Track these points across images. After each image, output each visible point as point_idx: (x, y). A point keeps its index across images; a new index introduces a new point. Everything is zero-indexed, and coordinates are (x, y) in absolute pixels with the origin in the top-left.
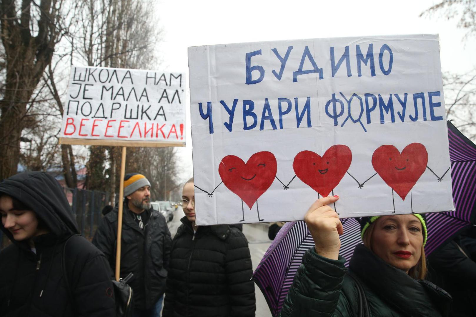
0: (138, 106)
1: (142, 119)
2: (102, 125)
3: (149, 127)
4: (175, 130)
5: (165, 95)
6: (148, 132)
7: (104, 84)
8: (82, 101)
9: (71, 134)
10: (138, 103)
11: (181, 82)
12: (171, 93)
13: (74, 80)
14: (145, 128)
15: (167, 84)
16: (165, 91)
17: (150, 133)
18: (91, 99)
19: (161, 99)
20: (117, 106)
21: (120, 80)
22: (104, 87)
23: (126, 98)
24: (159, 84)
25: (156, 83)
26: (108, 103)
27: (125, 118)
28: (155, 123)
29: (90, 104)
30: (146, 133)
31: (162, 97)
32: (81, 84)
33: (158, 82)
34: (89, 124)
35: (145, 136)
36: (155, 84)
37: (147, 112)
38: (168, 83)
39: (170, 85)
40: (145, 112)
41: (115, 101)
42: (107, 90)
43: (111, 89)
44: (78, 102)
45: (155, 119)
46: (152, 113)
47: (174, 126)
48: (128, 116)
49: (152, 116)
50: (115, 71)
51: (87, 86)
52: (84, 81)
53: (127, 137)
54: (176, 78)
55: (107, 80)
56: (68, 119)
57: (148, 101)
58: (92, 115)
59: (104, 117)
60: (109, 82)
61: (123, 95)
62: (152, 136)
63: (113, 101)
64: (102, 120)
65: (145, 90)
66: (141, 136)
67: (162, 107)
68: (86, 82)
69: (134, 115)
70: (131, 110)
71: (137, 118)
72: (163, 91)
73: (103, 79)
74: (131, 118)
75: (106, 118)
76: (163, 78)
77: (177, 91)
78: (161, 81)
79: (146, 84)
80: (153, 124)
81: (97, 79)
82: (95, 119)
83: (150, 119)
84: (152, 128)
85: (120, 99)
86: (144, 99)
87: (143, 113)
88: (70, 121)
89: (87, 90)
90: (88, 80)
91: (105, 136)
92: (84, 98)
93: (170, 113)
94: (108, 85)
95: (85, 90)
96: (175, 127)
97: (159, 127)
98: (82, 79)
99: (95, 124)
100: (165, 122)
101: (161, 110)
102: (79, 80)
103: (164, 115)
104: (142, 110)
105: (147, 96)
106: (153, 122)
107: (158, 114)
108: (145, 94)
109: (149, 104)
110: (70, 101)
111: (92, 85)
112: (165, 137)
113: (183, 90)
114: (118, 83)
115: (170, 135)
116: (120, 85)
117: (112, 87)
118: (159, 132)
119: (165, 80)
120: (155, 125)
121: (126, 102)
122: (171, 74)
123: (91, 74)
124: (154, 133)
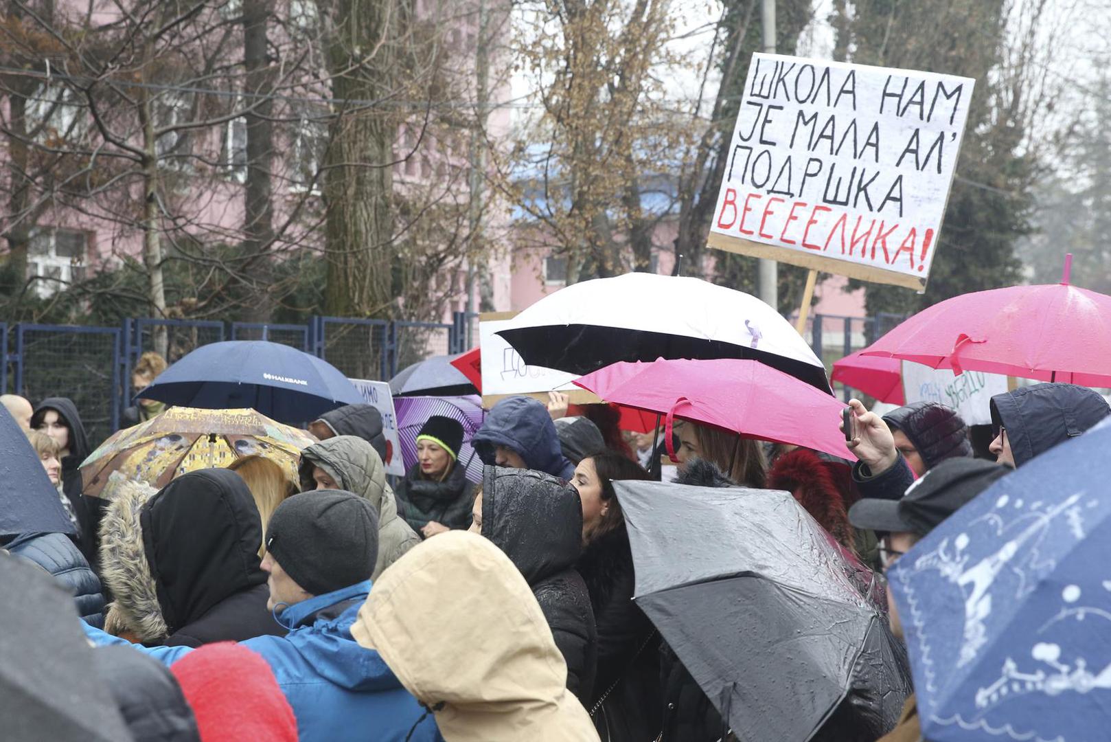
0: (855, 169)
1: (855, 205)
2: (782, 209)
3: (863, 228)
4: (913, 243)
5: (913, 146)
6: (857, 241)
7: (802, 107)
8: (758, 148)
9: (728, 227)
10: (857, 163)
11: (955, 109)
12: (927, 139)
13: (752, 95)
14: (855, 231)
15: (923, 117)
16: (916, 133)
17: (860, 245)
18: (774, 144)
19: (903, 156)
20: (814, 167)
21: (833, 98)
22: (801, 113)
23: (836, 147)
24: (906, 113)
25: (901, 112)
26: (801, 155)
27: (825, 200)
28: (879, 217)
29: (770, 158)
30: (853, 244)
31: (907, 150)
32: (761, 105)
33: (905, 109)
34: (758, 206)
35: (851, 253)
36: (897, 114)
37: (869, 189)
38: (927, 113)
39: (929, 119)
40: (865, 189)
41: (815, 155)
42: (806, 123)
43: (812, 122)
44: (751, 149)
45: (879, 210)
46: (877, 192)
47: (913, 232)
48: (831, 194)
49: (876, 203)
50: (827, 72)
51: (770, 111)
52: (767, 97)
53: (818, 248)
54: (948, 96)
55: (809, 96)
56: (729, 190)
57: (877, 160)
58: (769, 186)
59: (788, 193)
60: (812, 102)
61: (831, 138)
62: (863, 252)
63: (810, 154)
64: (783, 201)
65: (876, 128)
66: (843, 252)
67: (900, 179)
68: (771, 101)
69: (841, 198)
70: (840, 180)
71: (846, 204)
72: (913, 132)
73: (803, 92)
74: (835, 202)
75: (792, 195)
76: (917, 98)
77: (942, 137)
78: (911, 107)
79: (881, 111)
80: (874, 222)
81: (791, 95)
82: (772, 195)
83: (871, 209)
84: (869, 233)
85: (823, 149)
86: (870, 151)
87: (859, 189)
88: (731, 197)
89: (770, 121)
90: (775, 96)
91: (782, 240)
92: (762, 142)
93: (913, 196)
94: (809, 110)
95: (766, 121)
96: (915, 236)
97: (884, 231)
98: (765, 93)
99: (769, 209)
100: (897, 220)
101: (898, 187)
102: (759, 95)
103: (900, 200)
104: (861, 181)
105: (876, 145)
106: (875, 215)
107: (888, 197)
108: (873, 140)
109: (877, 167)
110: (738, 146)
111: (781, 108)
112: (887, 260)
113: (954, 135)
114: (828, 105)
115: (899, 257)
116: (831, 111)
117: (815, 116)
118: (879, 245)
119: (921, 103)
120: (878, 225)
121: (833, 158)
122: (940, 85)
123: (783, 79)
124: (869, 246)
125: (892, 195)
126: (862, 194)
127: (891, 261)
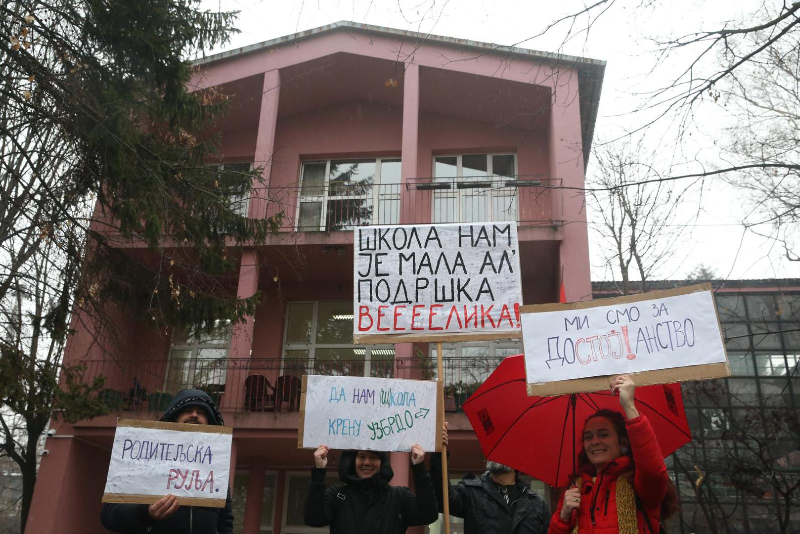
0: (452, 280)
1: (459, 300)
2: (406, 313)
3: (470, 312)
4: (508, 313)
5: (488, 261)
6: (469, 319)
7: (401, 251)
8: (375, 280)
9: (367, 329)
10: (452, 276)
11: (509, 238)
12: (496, 255)
13: (361, 250)
14: (466, 314)
15: (490, 245)
16: (488, 254)
17: (472, 321)
18: (387, 275)
19: (483, 268)
20: (422, 283)
21: (423, 243)
22: (401, 255)
23: (434, 269)
24: (478, 244)
25: (474, 244)
26: (410, 279)
27: (436, 300)
28: (478, 304)
29: (387, 284)
30: (467, 321)
31: (485, 264)
32: (370, 255)
33: (477, 242)
34: (389, 312)
35: (466, 327)
36: (472, 246)
37: (466, 289)
38: (492, 242)
39: (495, 245)
40: (463, 289)
41: (420, 276)
42: (407, 260)
43: (412, 258)
44: (371, 281)
45: (477, 300)
46: (472, 290)
47: (505, 307)
48: (440, 297)
49: (473, 294)
50: (414, 230)
51: (379, 257)
52: (375, 249)
53: (442, 329)
54: (503, 232)
55: (405, 245)
56: (361, 307)
57: (466, 273)
58: (391, 299)
59: (407, 301)
60: (408, 247)
61: (429, 265)
62: (476, 324)
63: (416, 276)
64: (405, 307)
65: (459, 255)
66: (461, 327)
67: (485, 280)
68: (378, 251)
69: (448, 296)
70: (444, 287)
71: (452, 300)
72: (485, 254)
73: (400, 244)
74: (444, 300)
75: (410, 302)
76: (483, 235)
77: (505, 254)
78: (481, 241)
79: (460, 246)
80: (476, 307)
81: (392, 246)
82: (395, 305)
83: (471, 300)
84: (475, 313)
85: (425, 272)
86: (459, 269)
87: (459, 291)
88: (364, 311)
89: (381, 263)
90: (380, 249)
91: (413, 329)
92: (377, 275)
93: (498, 288)
94: (407, 252)
95: (377, 263)
96: (507, 309)
97: (485, 310)
98: (372, 246)
99: (397, 312)
100: (491, 302)
101: (485, 284)
102: (368, 249)
103: (490, 291)
104: (459, 286)
105: (462, 265)
106: (475, 303)
107: (481, 291)
108: (459, 262)
109: (467, 277)
110: (359, 281)
111: (386, 254)
112: (494, 326)
113: (514, 251)
114: (421, 247)
115: (502, 322)
116: (424, 251)
117: (413, 254)
118: (486, 318)
119: (486, 238)
120: (479, 308)
121: (434, 277)
122: (494, 227)
123: (383, 238)
124: (479, 320)
125: (483, 290)
126: (462, 293)
127: (496, 326)
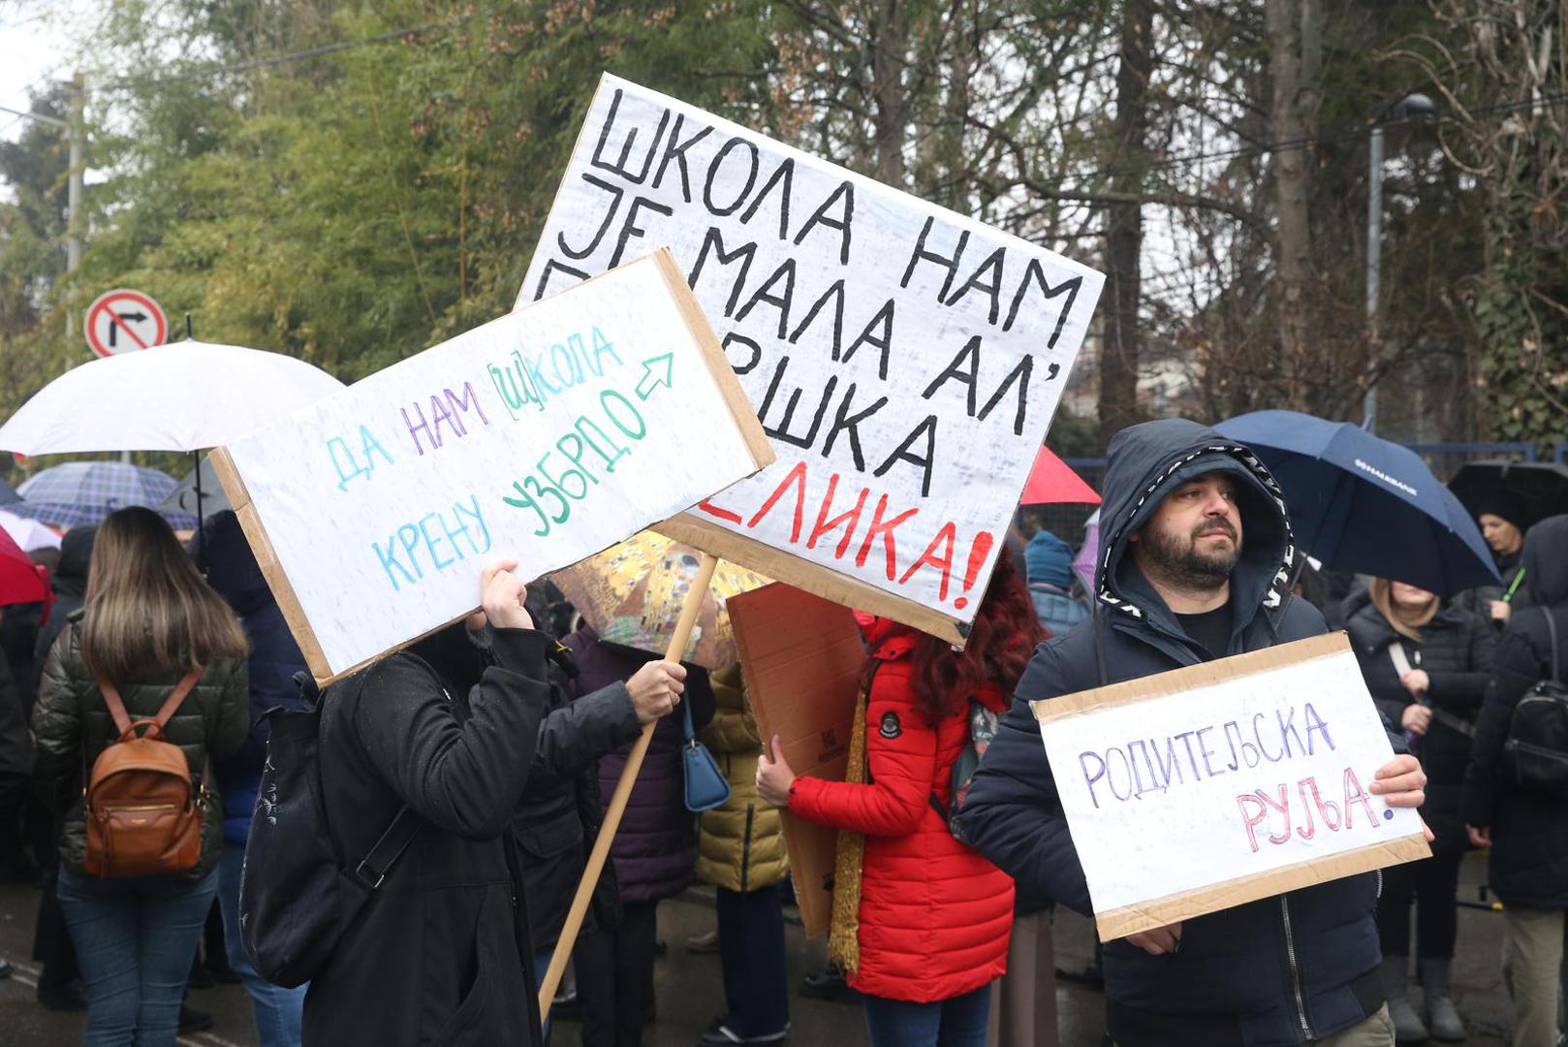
0: (834, 381)
1: (826, 452)
3: (843, 502)
4: (949, 551)
5: (965, 367)
6: (831, 525)
7: (718, 222)
10: (836, 368)
11: (1062, 321)
12: (995, 364)
13: (595, 162)
14: (827, 503)
15: (993, 318)
16: (975, 342)
17: (836, 536)
19: (940, 381)
20: (740, 354)
21: (795, 226)
22: (713, 235)
23: (793, 325)
24: (960, 302)
25: (949, 297)
28: (877, 486)
30: (820, 528)
31: (951, 372)
32: (619, 192)
33: (960, 294)
35: (811, 544)
36: (941, 300)
37: (861, 426)
38: (1004, 313)
39: (1007, 326)
40: (852, 425)
41: (743, 328)
42: (724, 259)
43: (742, 259)
44: (586, 278)
45: (879, 472)
46: (879, 437)
47: (949, 530)
48: (774, 419)
49: (876, 451)
50: (788, 166)
51: (642, 210)
52: (639, 180)
53: (738, 519)
54: (1050, 294)
55: (737, 205)
57: (883, 375)
60: (745, 219)
61: (785, 304)
62: (842, 548)
63: (730, 325)
65: (888, 311)
66: (795, 538)
67: (930, 423)
68: (645, 190)
69: (799, 427)
70: (798, 392)
71: (806, 444)
72: (965, 341)
73: (722, 197)
74: (781, 433)
76: (987, 279)
77: (1027, 364)
78: (973, 293)
79: (904, 284)
80: (865, 493)
81: (697, 190)
83: (861, 467)
84: (855, 513)
85: (762, 322)
86: (869, 354)
87: (840, 423)
89: (641, 232)
90: (656, 185)
92: (614, 269)
93: (955, 464)
94: (735, 235)
95: (629, 230)
96: (953, 539)
97: (888, 516)
98: (633, 166)
100: (917, 499)
101: (924, 437)
102: (618, 170)
103: (928, 462)
104: (843, 409)
105: (885, 345)
106: (868, 479)
107: (901, 452)
108: (879, 332)
109: (881, 388)
110: (552, 262)
111: (667, 210)
112: (892, 574)
113: (1055, 369)
114: (783, 235)
115: (919, 573)
116: (789, 251)
117: (750, 249)
118: (877, 542)
119: (995, 290)
120: (872, 503)
121: (785, 348)
122: (1035, 266)
123: (679, 152)
124: (858, 538)
125: (910, 450)
126: (844, 432)
127: (899, 577)
